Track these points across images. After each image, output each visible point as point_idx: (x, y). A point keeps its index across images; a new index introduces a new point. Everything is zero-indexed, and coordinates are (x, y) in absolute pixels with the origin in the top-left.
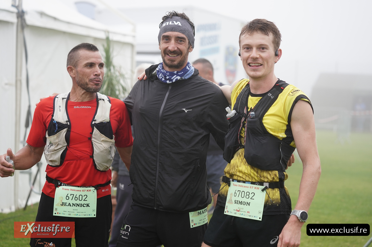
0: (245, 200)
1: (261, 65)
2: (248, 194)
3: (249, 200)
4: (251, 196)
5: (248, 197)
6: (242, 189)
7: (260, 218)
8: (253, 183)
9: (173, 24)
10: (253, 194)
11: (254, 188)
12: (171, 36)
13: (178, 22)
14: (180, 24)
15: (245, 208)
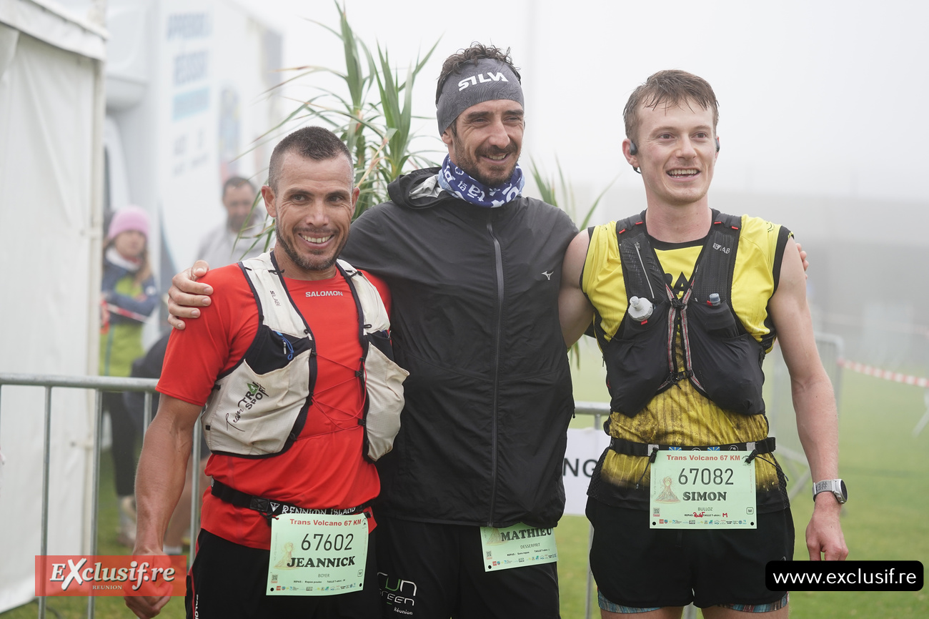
0: (712, 488)
1: (698, 172)
2: (718, 473)
3: (722, 488)
4: (725, 477)
5: (718, 480)
6: (701, 465)
7: (752, 524)
8: (724, 447)
9: (489, 80)
10: (729, 472)
11: (729, 458)
12: (494, 111)
13: (499, 75)
14: (504, 79)
15: (717, 506)
